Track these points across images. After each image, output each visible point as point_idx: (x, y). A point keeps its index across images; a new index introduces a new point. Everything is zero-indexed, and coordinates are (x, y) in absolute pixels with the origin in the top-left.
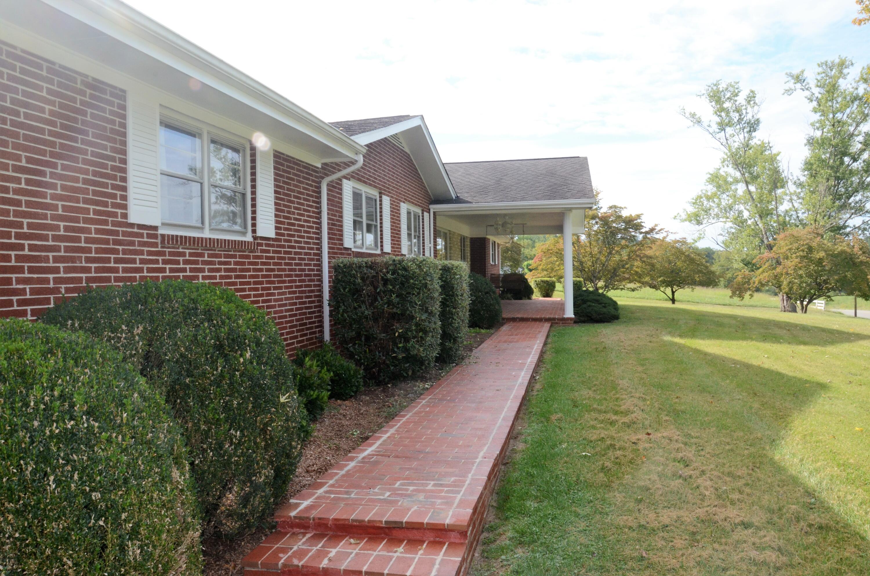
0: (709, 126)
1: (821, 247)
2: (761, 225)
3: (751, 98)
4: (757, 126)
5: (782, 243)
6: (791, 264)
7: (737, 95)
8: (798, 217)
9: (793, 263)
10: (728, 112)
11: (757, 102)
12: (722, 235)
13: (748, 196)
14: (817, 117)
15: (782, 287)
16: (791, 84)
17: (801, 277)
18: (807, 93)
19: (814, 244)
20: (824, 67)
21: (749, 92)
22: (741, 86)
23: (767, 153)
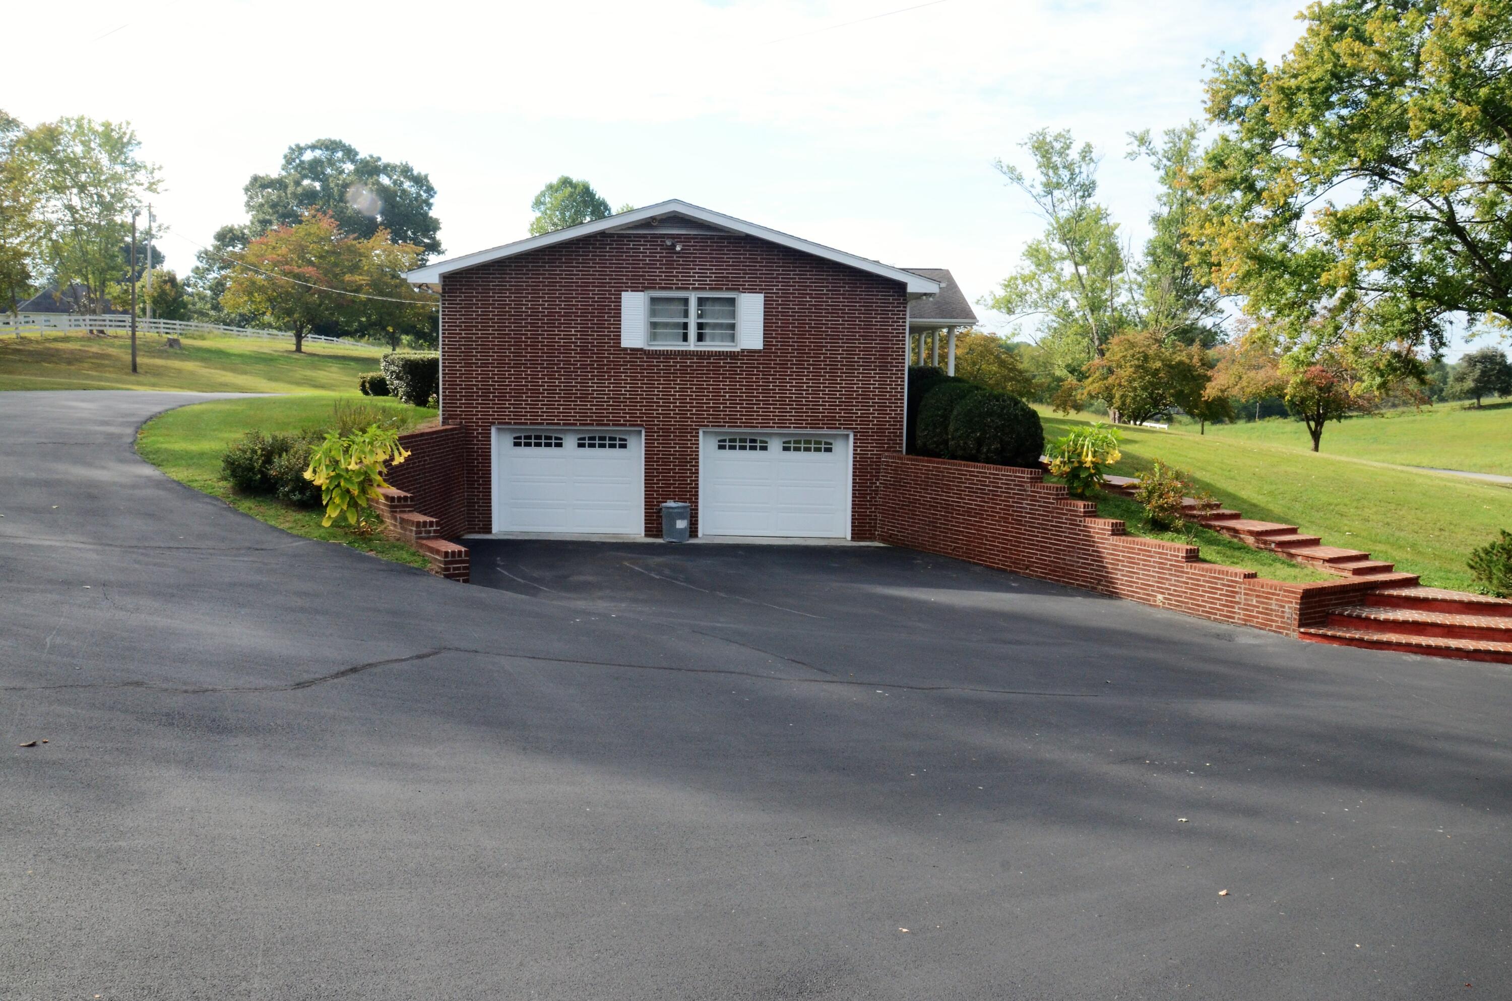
0: (1032, 186)
1: (1158, 356)
2: (1091, 320)
3: (1086, 153)
4: (1094, 190)
5: (1116, 349)
6: (1125, 373)
7: (1068, 148)
8: (1137, 313)
9: (1127, 373)
10: (1055, 168)
11: (1094, 158)
12: (1040, 330)
13: (1076, 282)
14: (1164, 189)
15: (1114, 401)
16: (1135, 146)
17: (1135, 389)
18: (1153, 159)
19: (1151, 352)
20: (1172, 135)
21: (1084, 145)
22: (1073, 135)
23: (1103, 222)
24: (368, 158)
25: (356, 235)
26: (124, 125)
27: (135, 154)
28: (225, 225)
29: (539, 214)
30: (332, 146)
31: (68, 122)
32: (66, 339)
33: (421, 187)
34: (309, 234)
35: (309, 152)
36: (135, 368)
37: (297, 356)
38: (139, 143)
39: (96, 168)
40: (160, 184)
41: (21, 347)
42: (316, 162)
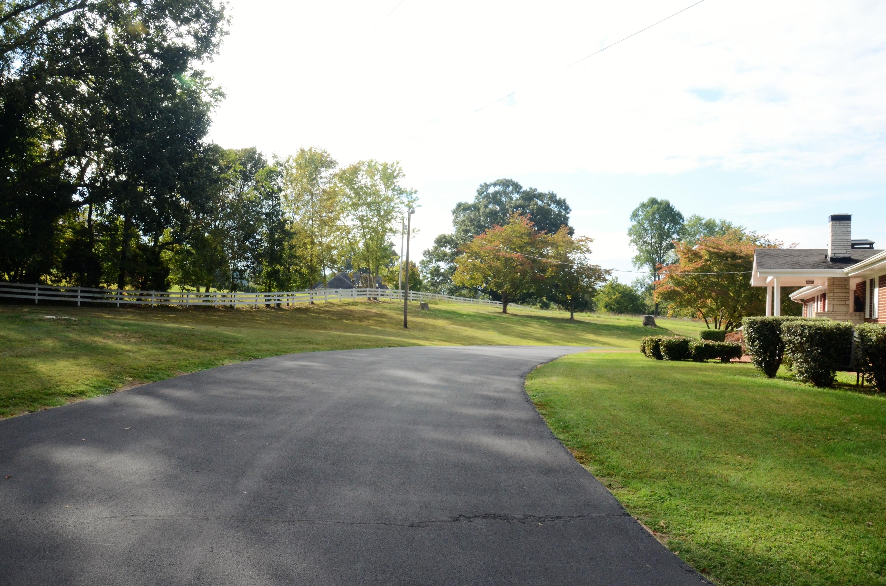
24: (528, 190)
25: (545, 231)
26: (395, 164)
27: (400, 183)
28: (441, 234)
29: (635, 223)
30: (506, 183)
31: (363, 163)
32: (355, 304)
33: (561, 207)
34: (514, 231)
35: (492, 187)
36: (406, 325)
37: (504, 316)
38: (404, 175)
39: (376, 193)
40: (415, 202)
41: (328, 309)
42: (495, 194)
